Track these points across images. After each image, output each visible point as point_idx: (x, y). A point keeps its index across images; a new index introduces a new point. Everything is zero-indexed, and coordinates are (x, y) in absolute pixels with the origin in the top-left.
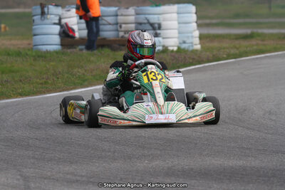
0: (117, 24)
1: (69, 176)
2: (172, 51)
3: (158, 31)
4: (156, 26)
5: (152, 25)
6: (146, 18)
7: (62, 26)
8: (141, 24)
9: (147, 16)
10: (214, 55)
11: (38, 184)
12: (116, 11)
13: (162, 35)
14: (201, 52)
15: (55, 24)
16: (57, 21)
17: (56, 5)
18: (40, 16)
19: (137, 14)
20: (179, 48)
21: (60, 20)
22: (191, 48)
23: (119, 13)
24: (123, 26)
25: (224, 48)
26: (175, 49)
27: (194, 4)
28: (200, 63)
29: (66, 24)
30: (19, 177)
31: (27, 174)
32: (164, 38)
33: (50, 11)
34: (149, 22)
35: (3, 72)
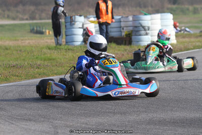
0: (121, 27)
1: (83, 126)
3: (148, 32)
4: (147, 28)
5: (143, 27)
6: (140, 23)
8: (136, 27)
9: (140, 21)
10: (185, 47)
11: (63, 131)
12: (120, 19)
13: (150, 34)
14: (176, 45)
15: (80, 28)
16: (81, 26)
17: (80, 16)
18: (69, 23)
19: (134, 20)
21: (83, 25)
23: (122, 20)
24: (125, 28)
25: (192, 42)
27: (171, 13)
28: (175, 52)
29: (87, 28)
30: (51, 126)
31: (57, 125)
32: (151, 36)
33: (76, 20)
34: (141, 26)
35: (45, 60)
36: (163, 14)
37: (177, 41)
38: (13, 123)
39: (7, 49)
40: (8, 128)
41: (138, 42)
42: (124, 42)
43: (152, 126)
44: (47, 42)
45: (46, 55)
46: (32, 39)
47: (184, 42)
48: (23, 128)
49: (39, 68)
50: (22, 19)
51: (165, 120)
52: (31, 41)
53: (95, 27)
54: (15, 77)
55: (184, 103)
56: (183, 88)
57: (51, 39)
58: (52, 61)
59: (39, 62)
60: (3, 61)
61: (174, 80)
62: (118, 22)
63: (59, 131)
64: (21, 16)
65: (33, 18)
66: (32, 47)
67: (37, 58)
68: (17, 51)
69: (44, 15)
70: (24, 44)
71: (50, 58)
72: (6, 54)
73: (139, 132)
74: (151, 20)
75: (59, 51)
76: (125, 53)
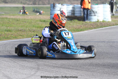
0: (81, 11)
2: (101, 21)
3: (96, 14)
4: (95, 12)
5: (93, 12)
6: (91, 9)
7: (61, 11)
10: (115, 23)
11: (42, 67)
14: (111, 22)
15: (58, 10)
16: (59, 10)
17: (59, 4)
18: (53, 8)
20: (103, 20)
21: (60, 9)
22: (107, 21)
26: (102, 21)
28: (110, 26)
29: (62, 11)
30: (36, 65)
31: (39, 64)
32: (98, 16)
33: (57, 6)
34: (92, 11)
35: (38, 28)
36: (104, 5)
37: (112, 20)
38: (15, 62)
39: (18, 21)
40: (13, 64)
41: (90, 19)
42: (82, 19)
43: (92, 67)
44: (40, 18)
45: (39, 25)
46: (32, 16)
47: (115, 21)
48: (21, 65)
49: (34, 32)
50: (29, 4)
51: (99, 64)
52: (31, 17)
53: (67, 10)
54: (20, 37)
55: (111, 55)
56: (111, 46)
57: (43, 16)
58: (42, 28)
59: (34, 29)
60: (15, 27)
61: (107, 42)
62: (80, 8)
63: (40, 67)
64: (28, 2)
65: (35, 4)
66: (32, 20)
67: (34, 26)
68: (23, 22)
69: (41, 2)
70: (28, 18)
71: (41, 26)
72: (17, 24)
73: (84, 70)
74: (98, 8)
75: (46, 23)
76: (82, 26)
